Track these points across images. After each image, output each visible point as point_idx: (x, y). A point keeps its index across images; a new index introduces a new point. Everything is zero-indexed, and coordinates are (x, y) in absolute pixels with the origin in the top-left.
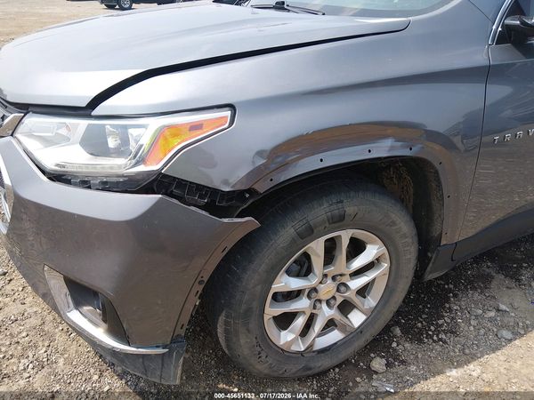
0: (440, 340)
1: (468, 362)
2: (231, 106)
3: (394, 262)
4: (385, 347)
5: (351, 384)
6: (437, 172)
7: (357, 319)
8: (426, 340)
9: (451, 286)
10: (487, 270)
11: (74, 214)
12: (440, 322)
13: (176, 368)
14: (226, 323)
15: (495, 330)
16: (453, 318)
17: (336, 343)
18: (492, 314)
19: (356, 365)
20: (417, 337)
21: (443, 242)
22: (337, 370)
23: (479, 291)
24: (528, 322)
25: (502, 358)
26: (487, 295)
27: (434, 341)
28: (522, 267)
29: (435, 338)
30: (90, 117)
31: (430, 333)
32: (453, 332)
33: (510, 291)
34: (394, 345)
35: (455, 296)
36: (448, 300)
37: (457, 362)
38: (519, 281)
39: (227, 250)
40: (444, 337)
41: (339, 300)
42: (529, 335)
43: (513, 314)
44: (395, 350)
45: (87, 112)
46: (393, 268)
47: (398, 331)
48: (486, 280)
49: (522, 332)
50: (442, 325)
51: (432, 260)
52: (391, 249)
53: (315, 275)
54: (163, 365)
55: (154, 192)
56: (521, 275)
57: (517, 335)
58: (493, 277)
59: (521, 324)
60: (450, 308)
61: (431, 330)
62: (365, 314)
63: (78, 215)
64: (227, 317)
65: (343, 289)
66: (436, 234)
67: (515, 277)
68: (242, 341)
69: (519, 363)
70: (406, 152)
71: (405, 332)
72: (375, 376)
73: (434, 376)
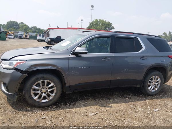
2: (26, 60)
13: (16, 98)
18: (83, 103)
21: (66, 85)
34: (60, 105)
39: (23, 79)
41: (47, 93)
45: (9, 60)
54: (14, 97)
57: (85, 106)
65: (47, 91)
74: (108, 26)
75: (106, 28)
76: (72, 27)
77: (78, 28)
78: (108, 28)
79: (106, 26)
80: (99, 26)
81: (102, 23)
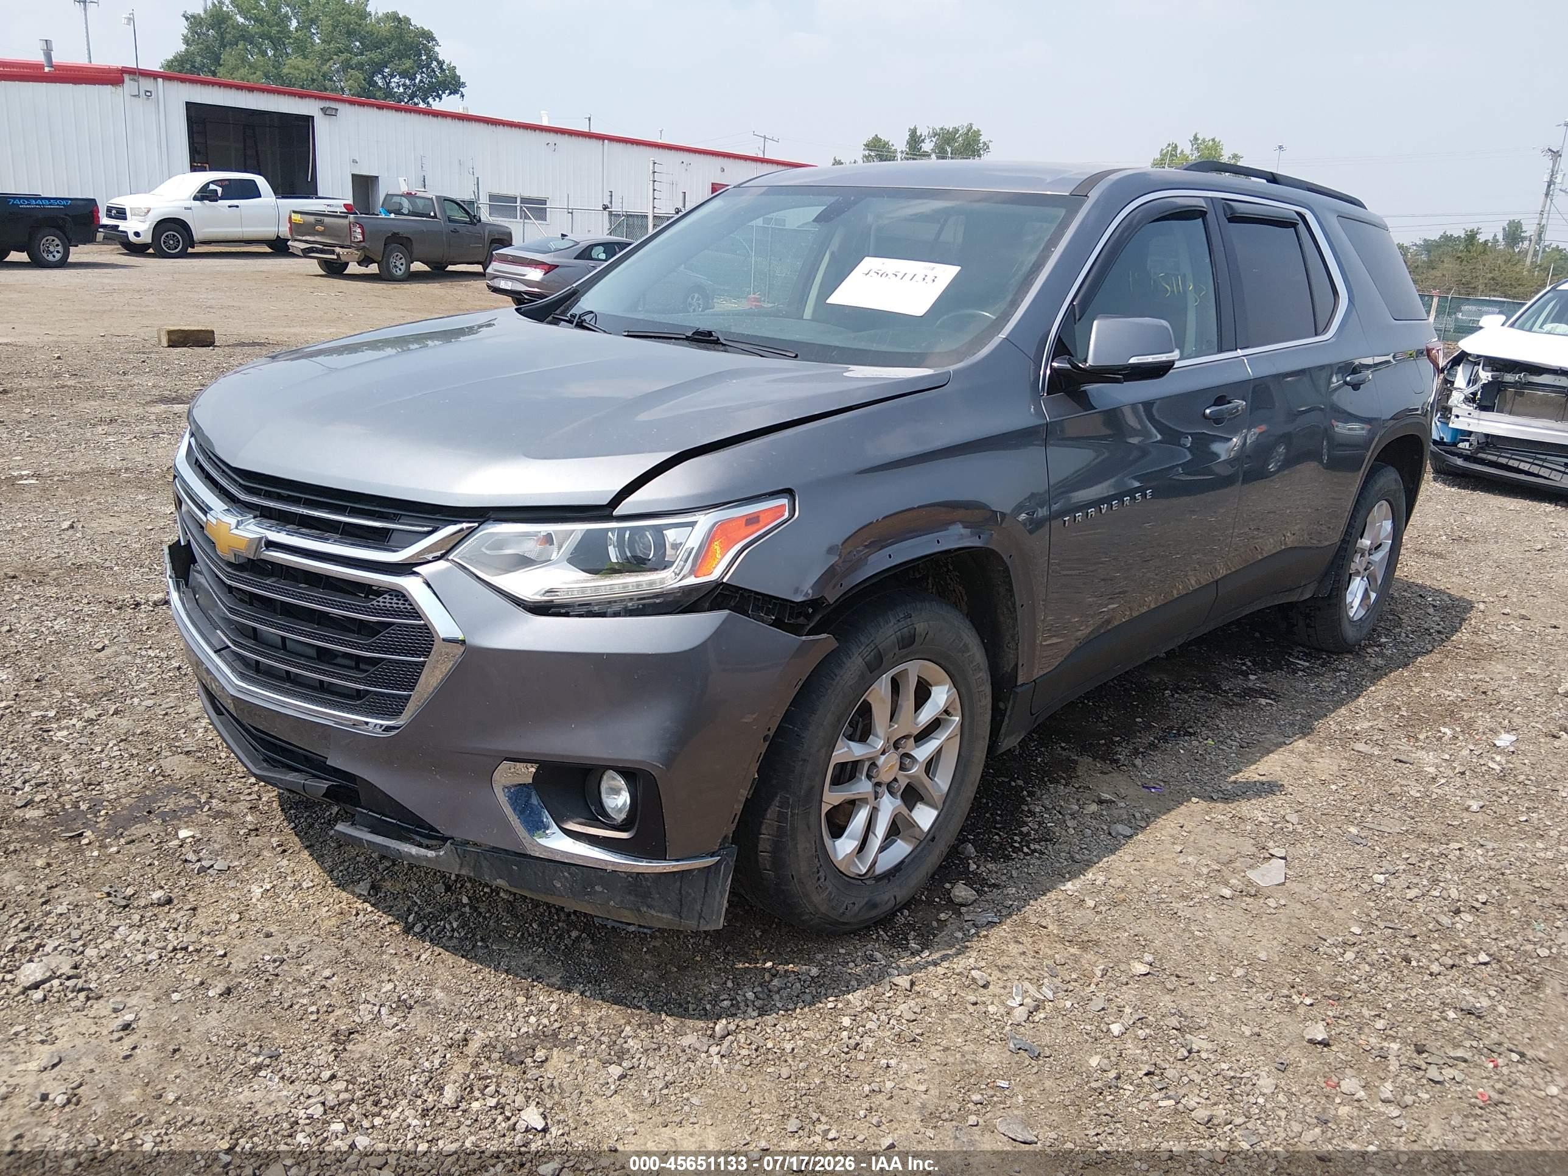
0: (1035, 851)
1: (1082, 871)
2: (788, 492)
3: (967, 714)
4: (960, 873)
5: (935, 924)
6: (1007, 570)
7: (925, 817)
8: (1015, 855)
9: (1020, 783)
10: (1064, 753)
11: (603, 654)
12: (1025, 829)
13: (722, 897)
14: (781, 817)
15: (1105, 828)
16: (1040, 824)
17: (902, 862)
18: (1094, 807)
19: (930, 902)
20: (1001, 854)
21: (1020, 681)
22: (906, 912)
23: (1063, 781)
24: (1147, 810)
25: (1127, 858)
26: (1077, 786)
27: (1026, 854)
28: (1113, 742)
29: (1026, 850)
30: (610, 518)
31: (1017, 845)
32: (1047, 838)
33: (1106, 777)
34: (973, 867)
35: (1031, 794)
36: (1023, 801)
37: (1069, 873)
38: (1117, 761)
39: (800, 683)
40: (1037, 847)
41: (903, 783)
42: (1152, 825)
43: (1123, 805)
44: (975, 874)
45: (607, 513)
46: (966, 724)
47: (970, 849)
48: (1069, 768)
49: (1143, 824)
50: (1028, 834)
51: (1008, 713)
52: (963, 690)
53: (877, 736)
54: (706, 891)
55: (720, 608)
56: (1116, 753)
57: (1138, 829)
58: (1076, 762)
59: (1138, 815)
60: (1029, 811)
61: (1016, 841)
62: (936, 808)
63: (608, 654)
64: (784, 804)
65: (907, 761)
66: (1008, 669)
67: (1108, 757)
68: (800, 847)
69: (1152, 861)
70: (975, 542)
71: (981, 849)
72: (963, 910)
73: (1044, 894)
74: (401, 55)
75: (378, 79)
76: (57, 59)
77: (125, 71)
78: (404, 74)
79: (375, 56)
80: (302, 48)
81: (325, 21)
